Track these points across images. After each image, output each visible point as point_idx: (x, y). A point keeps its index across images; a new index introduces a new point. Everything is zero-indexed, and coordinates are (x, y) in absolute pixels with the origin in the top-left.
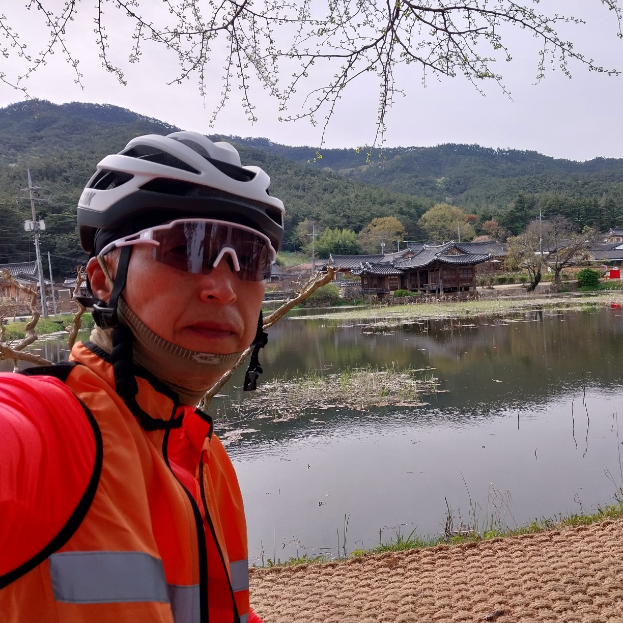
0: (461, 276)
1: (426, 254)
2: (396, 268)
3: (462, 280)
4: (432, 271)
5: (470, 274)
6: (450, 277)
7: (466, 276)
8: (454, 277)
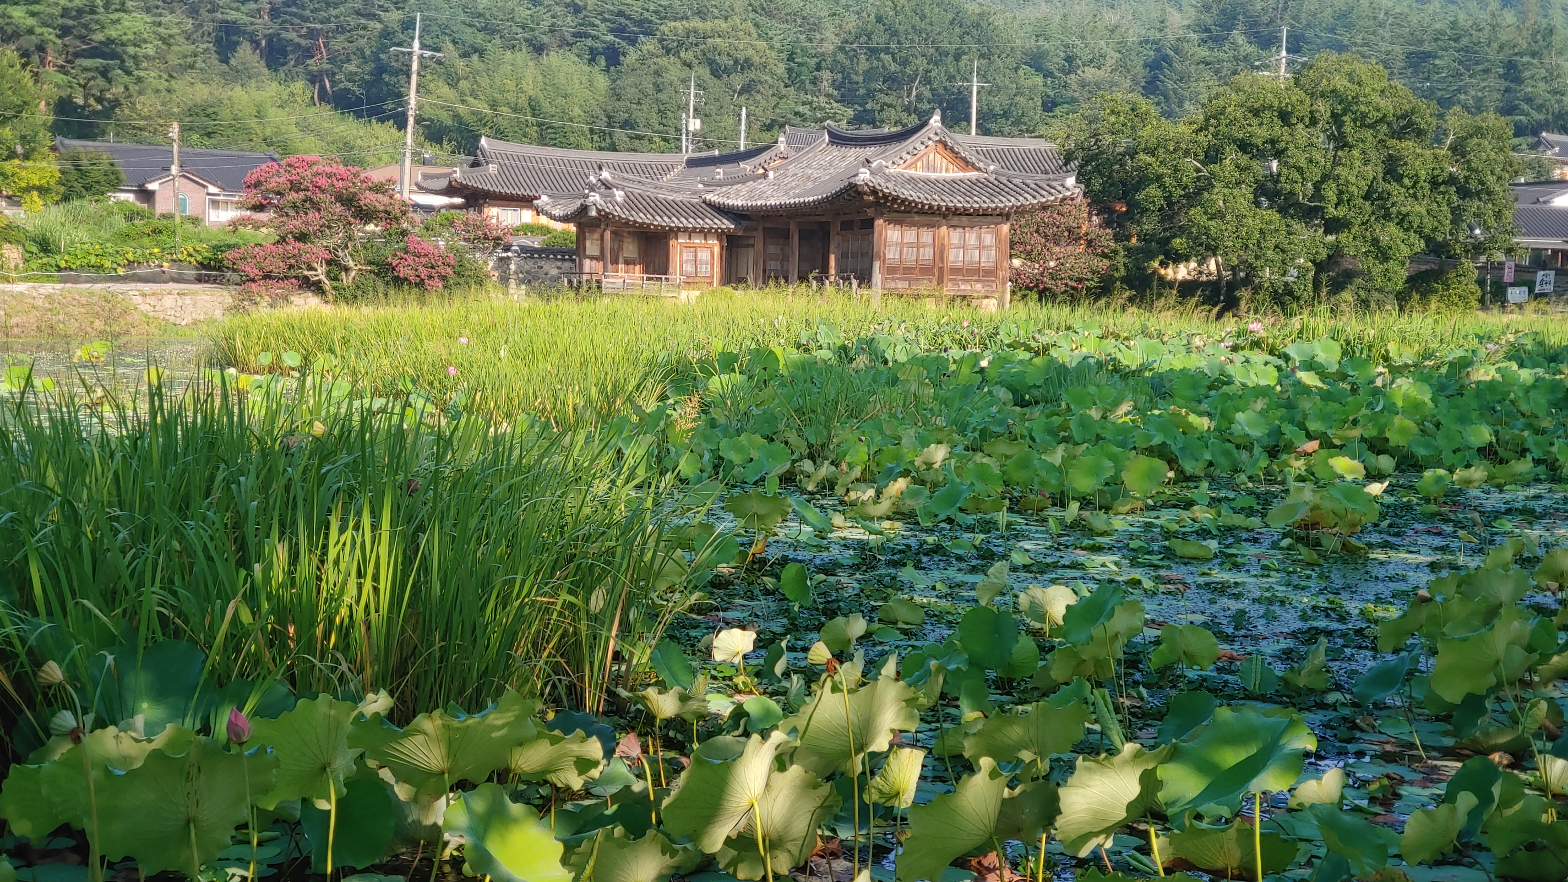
0: (954, 257)
1: (831, 163)
2: (711, 205)
3: (955, 271)
4: (847, 226)
5: (988, 248)
6: (910, 254)
7: (972, 256)
8: (927, 255)
